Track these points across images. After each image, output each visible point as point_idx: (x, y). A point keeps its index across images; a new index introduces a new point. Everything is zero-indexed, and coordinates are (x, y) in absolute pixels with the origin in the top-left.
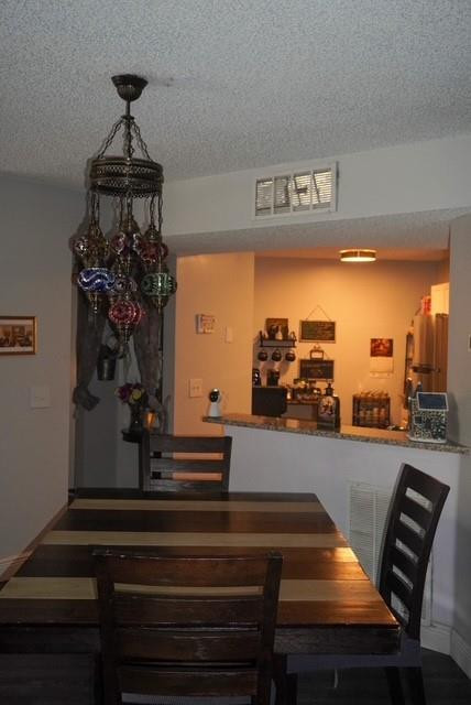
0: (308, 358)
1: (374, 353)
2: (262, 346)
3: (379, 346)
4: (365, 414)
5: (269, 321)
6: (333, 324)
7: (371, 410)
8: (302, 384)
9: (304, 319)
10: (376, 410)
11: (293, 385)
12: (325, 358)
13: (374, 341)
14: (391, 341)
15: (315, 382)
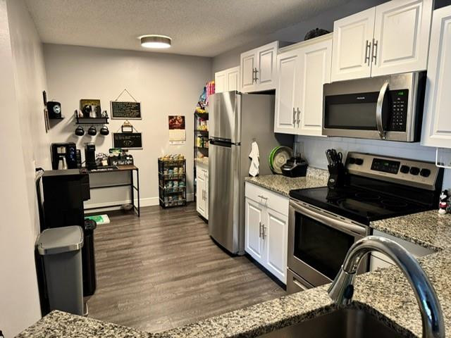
0: (120, 132)
1: (172, 127)
2: (78, 123)
3: (175, 121)
4: (168, 172)
5: (82, 101)
6: (139, 104)
7: (173, 169)
8: (116, 153)
9: (114, 100)
10: (176, 169)
11: (109, 154)
12: (134, 132)
13: (171, 117)
14: (183, 118)
15: (127, 151)
